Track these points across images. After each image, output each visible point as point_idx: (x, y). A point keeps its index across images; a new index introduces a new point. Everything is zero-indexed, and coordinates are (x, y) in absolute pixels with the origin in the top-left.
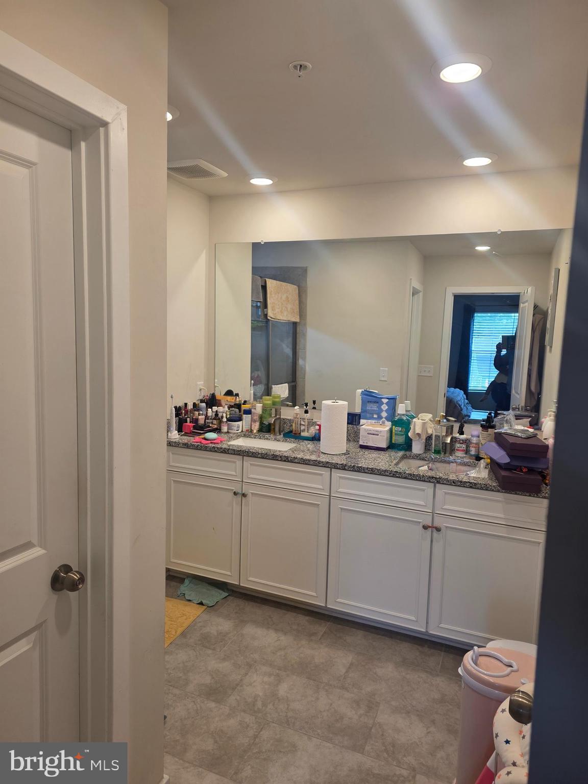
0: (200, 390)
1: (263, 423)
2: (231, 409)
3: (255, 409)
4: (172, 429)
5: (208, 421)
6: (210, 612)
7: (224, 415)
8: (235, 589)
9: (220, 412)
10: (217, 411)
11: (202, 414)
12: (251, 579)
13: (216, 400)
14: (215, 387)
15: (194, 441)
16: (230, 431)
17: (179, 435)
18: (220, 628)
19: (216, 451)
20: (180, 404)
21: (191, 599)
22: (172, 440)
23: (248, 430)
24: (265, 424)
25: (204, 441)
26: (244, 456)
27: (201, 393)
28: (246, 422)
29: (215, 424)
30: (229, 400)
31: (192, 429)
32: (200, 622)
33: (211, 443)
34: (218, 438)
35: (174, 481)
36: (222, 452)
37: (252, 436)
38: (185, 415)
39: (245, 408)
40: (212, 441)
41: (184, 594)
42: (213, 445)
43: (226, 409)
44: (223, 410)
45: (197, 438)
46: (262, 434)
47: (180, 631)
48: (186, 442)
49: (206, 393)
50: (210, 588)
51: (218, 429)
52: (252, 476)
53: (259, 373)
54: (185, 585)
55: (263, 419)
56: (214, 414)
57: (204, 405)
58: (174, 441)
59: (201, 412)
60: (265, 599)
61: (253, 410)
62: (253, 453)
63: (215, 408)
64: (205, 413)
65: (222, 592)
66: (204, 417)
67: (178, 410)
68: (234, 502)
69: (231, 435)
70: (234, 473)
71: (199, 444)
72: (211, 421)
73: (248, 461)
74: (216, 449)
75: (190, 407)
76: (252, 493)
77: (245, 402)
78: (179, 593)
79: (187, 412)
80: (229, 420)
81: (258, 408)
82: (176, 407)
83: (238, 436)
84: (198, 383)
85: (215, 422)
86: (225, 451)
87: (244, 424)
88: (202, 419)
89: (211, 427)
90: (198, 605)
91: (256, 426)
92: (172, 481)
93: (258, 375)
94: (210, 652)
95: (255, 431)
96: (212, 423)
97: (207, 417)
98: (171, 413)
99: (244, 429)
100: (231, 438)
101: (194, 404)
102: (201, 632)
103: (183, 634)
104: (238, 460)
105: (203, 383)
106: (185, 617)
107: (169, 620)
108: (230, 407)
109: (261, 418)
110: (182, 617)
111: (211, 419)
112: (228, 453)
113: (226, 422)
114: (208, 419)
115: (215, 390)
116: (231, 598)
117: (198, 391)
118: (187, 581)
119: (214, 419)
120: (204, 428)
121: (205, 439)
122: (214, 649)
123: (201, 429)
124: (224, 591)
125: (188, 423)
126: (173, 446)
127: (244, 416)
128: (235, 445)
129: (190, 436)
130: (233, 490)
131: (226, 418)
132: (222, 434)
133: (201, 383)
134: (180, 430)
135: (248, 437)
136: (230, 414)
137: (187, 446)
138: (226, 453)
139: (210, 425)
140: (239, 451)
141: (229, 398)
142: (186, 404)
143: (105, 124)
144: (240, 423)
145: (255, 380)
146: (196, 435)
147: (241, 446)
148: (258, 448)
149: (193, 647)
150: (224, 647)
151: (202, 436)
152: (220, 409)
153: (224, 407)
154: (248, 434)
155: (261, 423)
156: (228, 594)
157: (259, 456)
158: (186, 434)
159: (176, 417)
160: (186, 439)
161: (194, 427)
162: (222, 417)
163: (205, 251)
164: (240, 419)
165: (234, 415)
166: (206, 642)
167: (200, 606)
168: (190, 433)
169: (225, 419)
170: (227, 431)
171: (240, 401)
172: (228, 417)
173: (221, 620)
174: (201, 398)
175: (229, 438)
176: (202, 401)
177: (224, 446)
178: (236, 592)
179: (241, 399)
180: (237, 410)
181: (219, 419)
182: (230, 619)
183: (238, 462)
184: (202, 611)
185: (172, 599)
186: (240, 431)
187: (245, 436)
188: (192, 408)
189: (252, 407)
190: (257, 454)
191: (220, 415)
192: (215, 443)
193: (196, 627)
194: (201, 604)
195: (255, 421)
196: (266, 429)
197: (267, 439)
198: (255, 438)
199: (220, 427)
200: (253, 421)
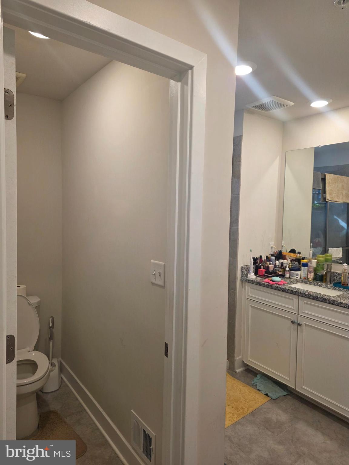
0: (272, 248)
1: (317, 274)
2: (292, 262)
3: (311, 263)
4: (250, 272)
5: (276, 269)
6: (273, 403)
7: (288, 266)
8: (292, 391)
9: (284, 264)
10: (282, 263)
11: (272, 264)
12: (304, 387)
13: (282, 255)
14: (282, 246)
15: (264, 281)
16: (291, 277)
17: (255, 276)
18: (279, 418)
19: (279, 290)
20: (257, 256)
21: (260, 390)
22: (250, 279)
23: (305, 278)
24: (318, 275)
25: (271, 282)
26: (300, 296)
27: (272, 250)
28: (303, 272)
29: (281, 272)
30: (292, 256)
31: (264, 273)
32: (265, 408)
33: (276, 284)
34: (282, 281)
35: (251, 306)
36: (283, 291)
37: (308, 283)
38: (260, 263)
39: (303, 262)
40: (277, 283)
41: (256, 385)
42: (277, 286)
43: (289, 261)
44: (287, 263)
45: (267, 280)
46: (316, 282)
47: (250, 410)
48: (259, 281)
49: (275, 250)
50: (275, 385)
51: (283, 275)
52: (305, 311)
53: (320, 239)
54: (257, 379)
55: (317, 271)
56: (280, 264)
57: (273, 258)
58: (251, 279)
59: (271, 263)
60: (316, 405)
61: (309, 264)
62: (306, 295)
63: (281, 261)
64: (274, 263)
65: (283, 390)
66: (273, 266)
67: (255, 260)
68: (292, 328)
69: (292, 280)
70: (292, 308)
71: (267, 283)
72: (278, 269)
73: (303, 301)
74: (279, 288)
75: (264, 258)
76: (306, 324)
77: (304, 258)
78: (253, 383)
79: (261, 261)
80: (291, 269)
81: (314, 263)
82: (254, 258)
83: (297, 282)
84: (270, 243)
85: (281, 270)
86: (286, 291)
87: (302, 273)
88: (271, 267)
89: (278, 273)
90: (265, 395)
91: (311, 276)
92: (250, 307)
93: (319, 241)
94: (270, 433)
95: (310, 279)
96: (279, 271)
97: (275, 266)
98: (250, 261)
99: (302, 277)
100: (291, 283)
101: (267, 257)
102: (265, 416)
103: (253, 414)
104: (295, 298)
105: (273, 243)
106: (255, 402)
107: (245, 401)
108: (292, 261)
109: (315, 270)
110: (253, 400)
111: (278, 268)
112: (288, 293)
113: (289, 270)
114: (276, 268)
115: (282, 248)
116: (289, 397)
117: (270, 248)
118: (259, 376)
119: (280, 268)
120: (273, 273)
121: (272, 281)
122: (273, 432)
123: (270, 273)
124: (284, 390)
125: (262, 269)
126: (251, 283)
127: (302, 268)
128: (293, 288)
129: (262, 278)
130: (291, 319)
131: (289, 267)
132: (286, 279)
133: (272, 244)
134: (256, 273)
135: (304, 283)
136: (292, 266)
137: (259, 284)
138: (286, 292)
139: (277, 272)
140: (296, 292)
141: (292, 254)
142: (261, 257)
143: (191, 68)
144: (299, 272)
145: (314, 244)
146: (266, 277)
147: (299, 289)
148: (311, 292)
149: (258, 425)
150: (281, 433)
151: (270, 279)
152: (285, 261)
153: (287, 260)
154: (305, 281)
155: (316, 274)
156: (287, 394)
157: (311, 297)
158: (260, 276)
159: (253, 264)
160: (259, 279)
161: (266, 272)
162: (286, 267)
163: (278, 157)
164: (299, 270)
165: (295, 266)
166: (268, 424)
167: (266, 396)
168: (263, 276)
169: (287, 269)
170: (289, 277)
171: (300, 257)
172: (290, 267)
173: (280, 412)
174: (272, 253)
175: (290, 282)
176: (272, 255)
177: (284, 287)
178: (293, 394)
179: (302, 255)
180: (297, 263)
181: (284, 268)
182: (287, 413)
183: (295, 300)
184: (266, 401)
185: (248, 386)
186: (299, 278)
187: (302, 282)
188: (265, 259)
189: (309, 261)
190: (310, 296)
191: (284, 265)
192: (278, 284)
193: (261, 411)
194: (267, 395)
195: (310, 272)
196: (319, 279)
197: (320, 286)
198: (310, 284)
199: (284, 274)
200: (309, 272)
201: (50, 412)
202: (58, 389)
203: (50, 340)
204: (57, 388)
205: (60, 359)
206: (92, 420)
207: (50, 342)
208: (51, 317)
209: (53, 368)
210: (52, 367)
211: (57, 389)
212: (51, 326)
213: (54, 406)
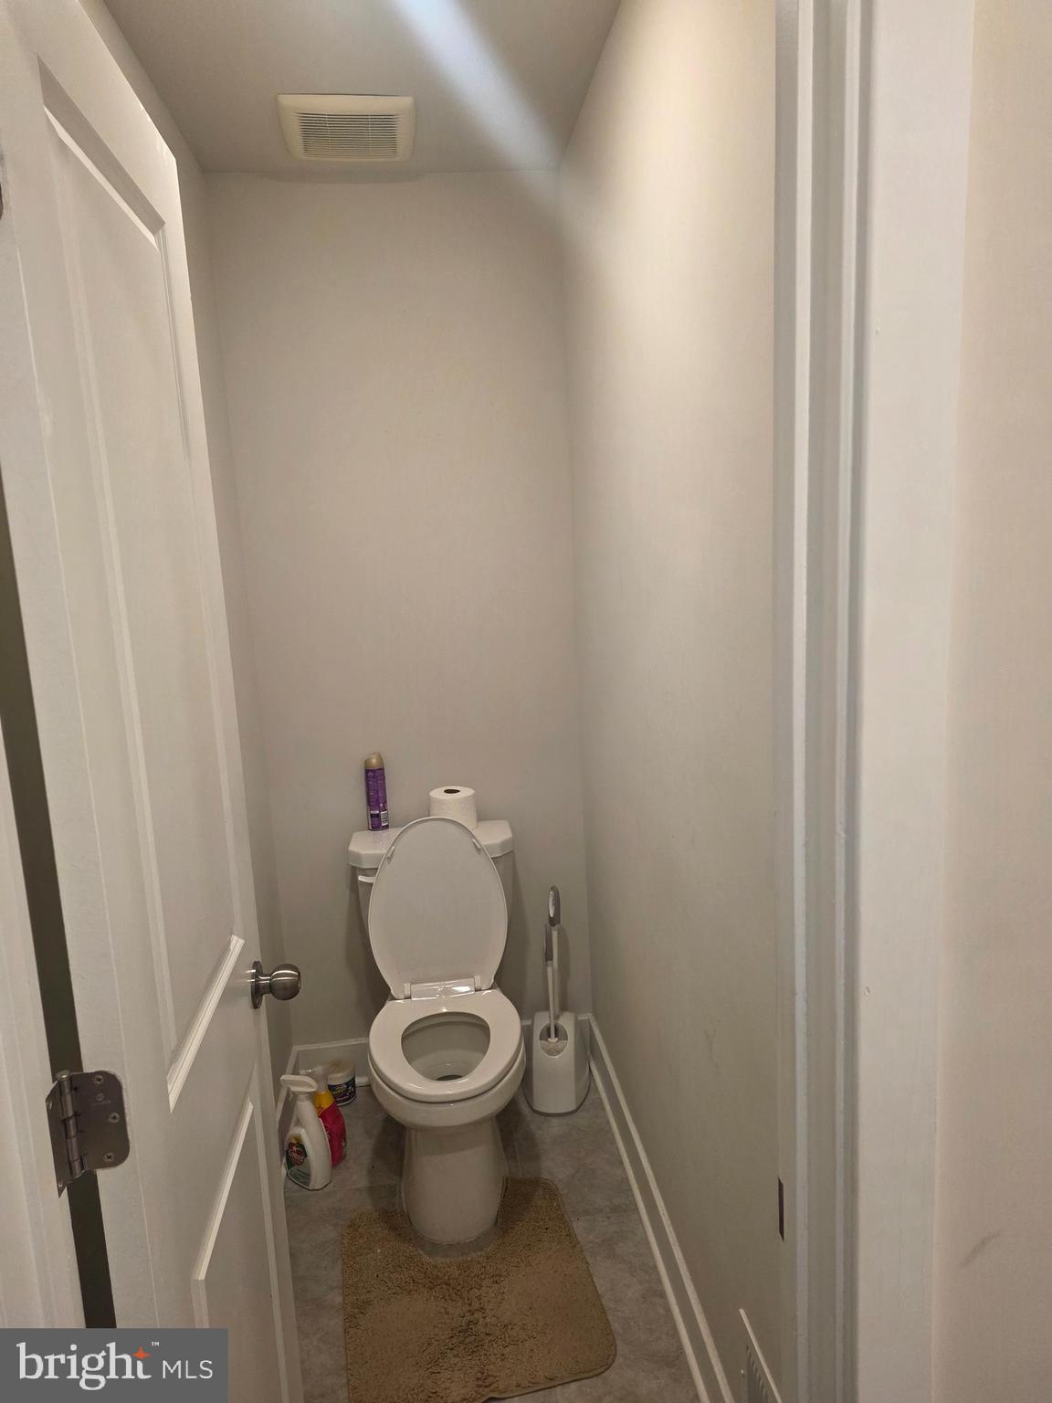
201: (536, 1182)
202: (576, 1110)
203: (546, 960)
204: (572, 1107)
205: (586, 1016)
206: (652, 1255)
207: (547, 965)
208: (552, 888)
209: (560, 1045)
210: (557, 1039)
211: (570, 1110)
212: (552, 916)
213: (555, 1168)
